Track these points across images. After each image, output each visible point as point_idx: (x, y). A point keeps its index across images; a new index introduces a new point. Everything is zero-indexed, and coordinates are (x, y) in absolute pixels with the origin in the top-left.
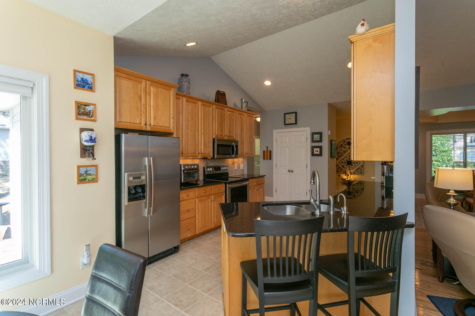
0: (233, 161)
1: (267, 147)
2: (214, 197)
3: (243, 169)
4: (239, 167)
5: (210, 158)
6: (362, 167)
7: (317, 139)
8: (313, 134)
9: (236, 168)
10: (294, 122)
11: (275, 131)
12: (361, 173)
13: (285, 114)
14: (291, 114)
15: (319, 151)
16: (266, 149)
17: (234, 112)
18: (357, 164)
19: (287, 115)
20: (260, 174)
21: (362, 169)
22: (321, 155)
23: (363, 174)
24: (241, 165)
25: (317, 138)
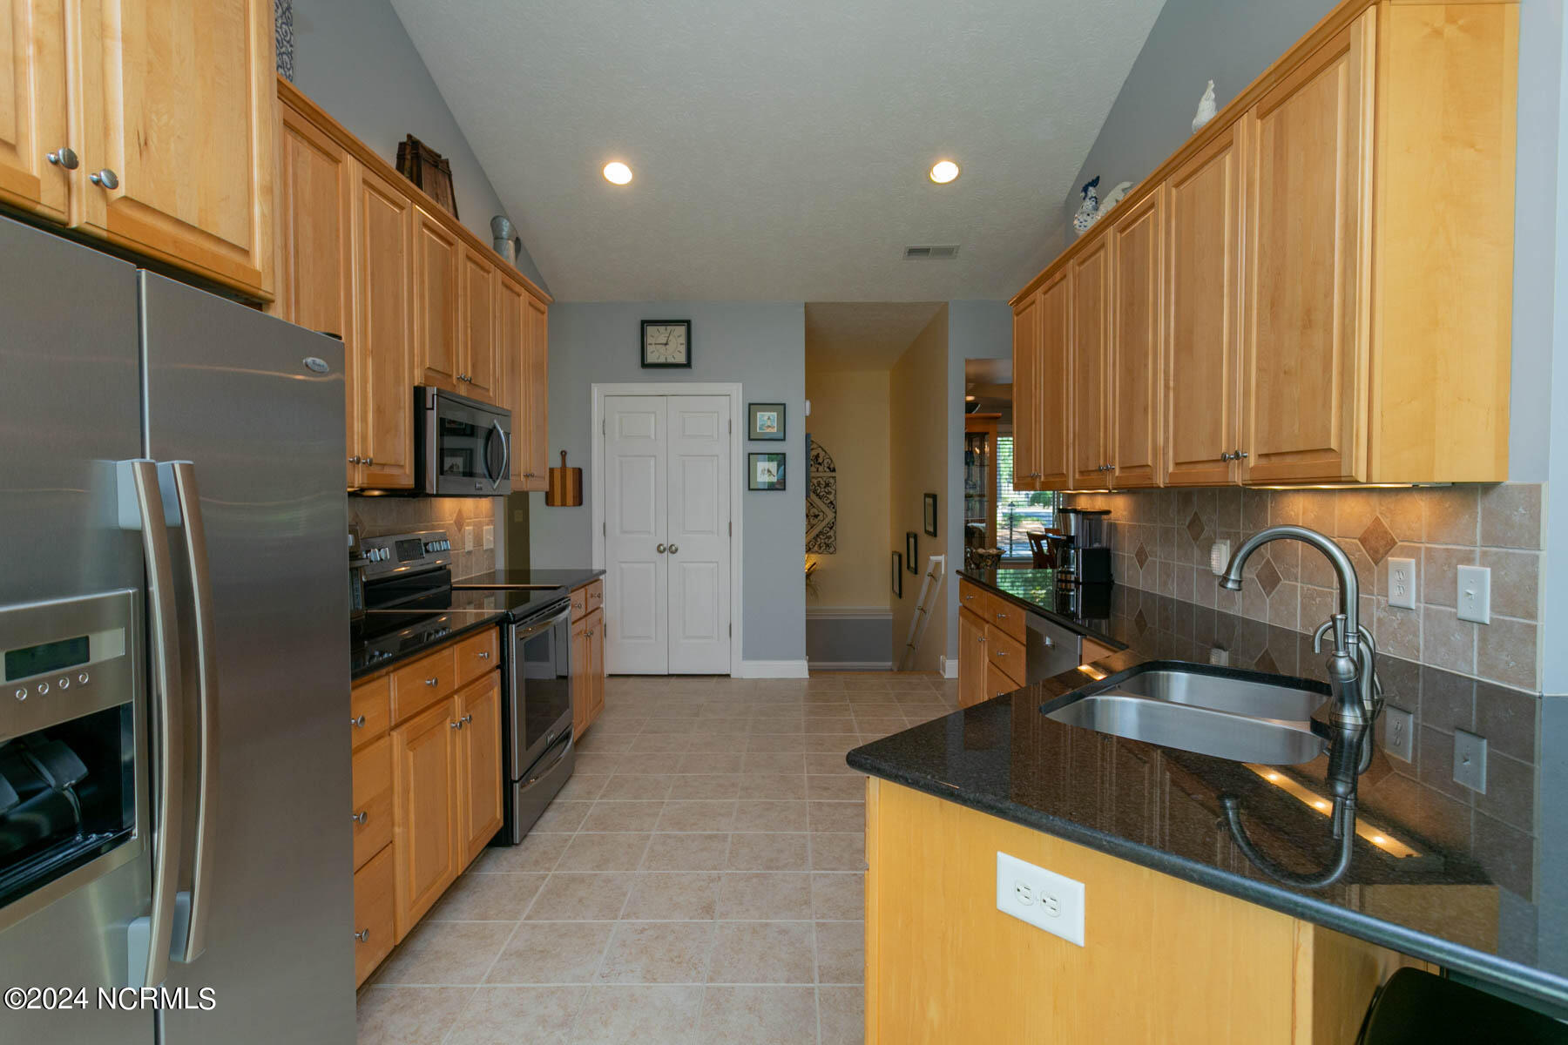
0: (460, 511)
1: (564, 454)
2: (466, 701)
3: (492, 547)
4: (478, 540)
5: (376, 493)
6: (831, 528)
7: (769, 427)
8: (752, 408)
9: (469, 546)
10: (682, 359)
11: (597, 391)
12: (828, 546)
13: (645, 323)
14: (668, 327)
15: (774, 470)
16: (556, 462)
17: (488, 272)
18: (816, 520)
19: (650, 330)
20: (594, 568)
21: (831, 533)
22: (780, 486)
23: (832, 550)
24: (485, 528)
25: (769, 423)
